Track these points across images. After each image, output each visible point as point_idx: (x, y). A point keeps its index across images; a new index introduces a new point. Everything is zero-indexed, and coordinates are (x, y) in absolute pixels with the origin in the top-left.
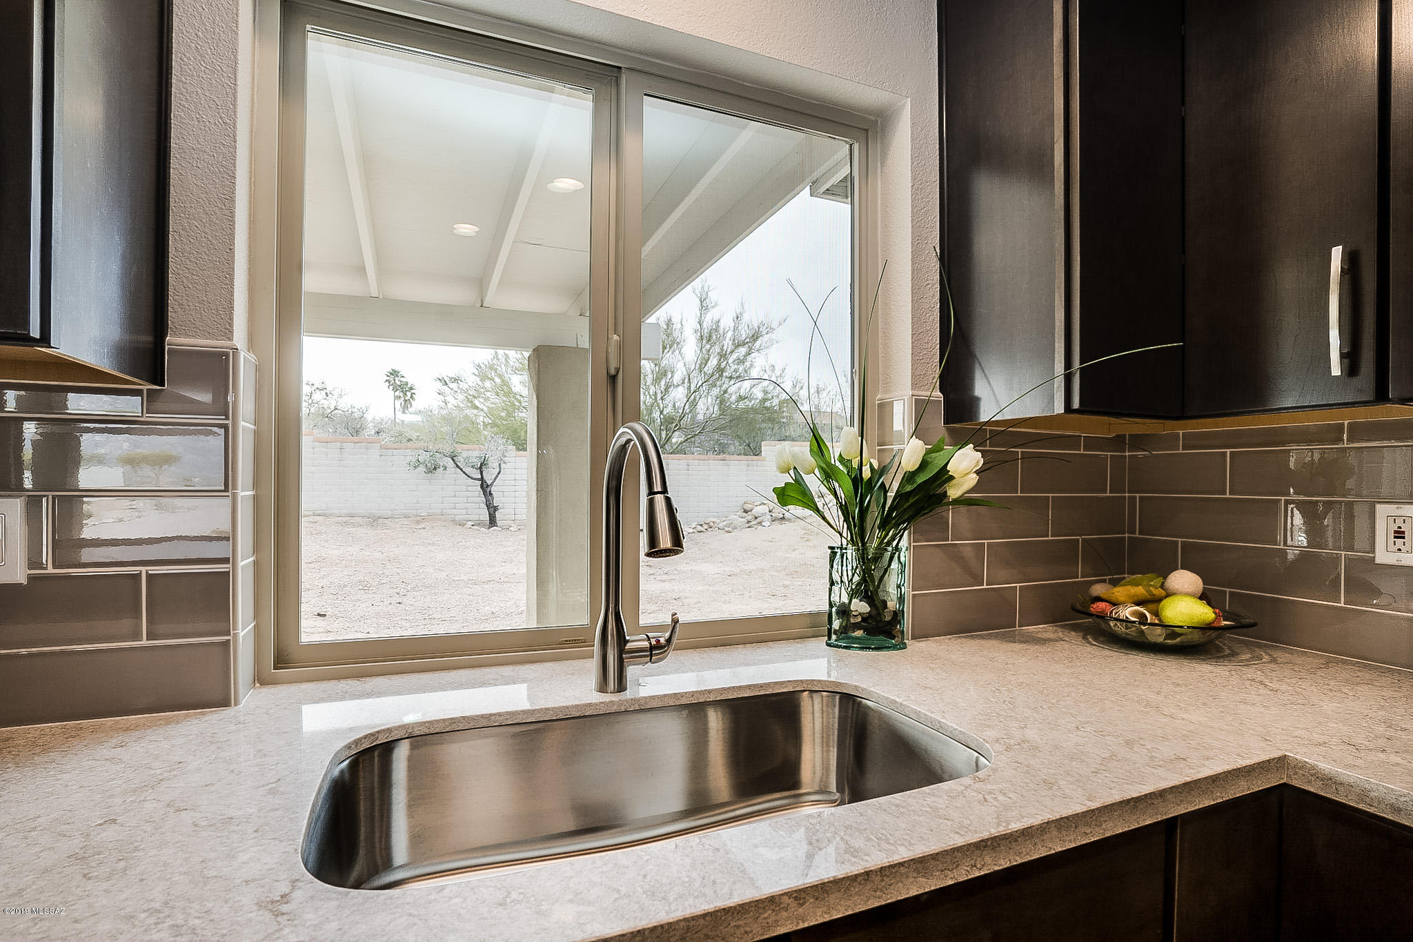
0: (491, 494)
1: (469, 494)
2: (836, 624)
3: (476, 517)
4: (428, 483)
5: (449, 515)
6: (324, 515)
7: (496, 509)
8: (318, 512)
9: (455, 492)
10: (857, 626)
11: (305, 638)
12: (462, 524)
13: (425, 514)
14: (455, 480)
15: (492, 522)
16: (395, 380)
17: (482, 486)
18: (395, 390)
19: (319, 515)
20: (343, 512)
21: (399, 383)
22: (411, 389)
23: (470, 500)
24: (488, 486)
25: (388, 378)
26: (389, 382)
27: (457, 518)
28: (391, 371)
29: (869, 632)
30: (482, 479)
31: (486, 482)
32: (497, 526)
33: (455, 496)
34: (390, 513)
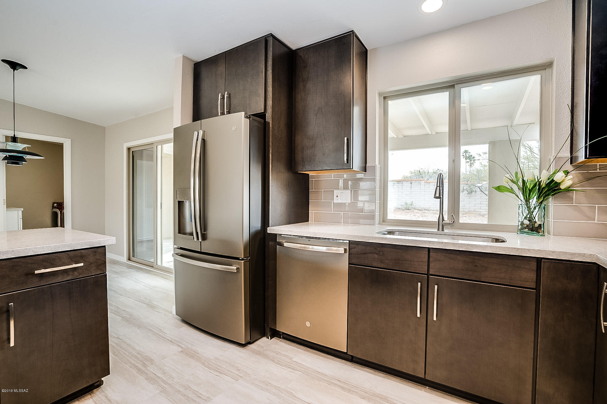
2: (520, 228)
4: (469, 198)
5: (478, 212)
6: (428, 210)
8: (426, 209)
10: (525, 228)
11: (388, 218)
13: (467, 211)
14: (481, 197)
16: (466, 155)
18: (466, 159)
19: (426, 210)
21: (468, 156)
22: (474, 158)
25: (463, 154)
26: (464, 156)
27: (482, 213)
28: (465, 151)
29: (529, 229)
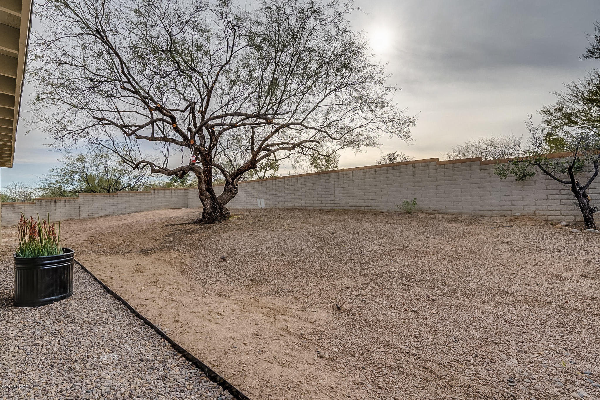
0: (585, 196)
1: (562, 197)
3: (572, 218)
7: (592, 211)
9: (547, 195)
12: (553, 224)
15: (589, 223)
17: (574, 189)
20: (456, 211)
23: (564, 202)
24: (581, 188)
30: (573, 182)
31: (577, 184)
32: (595, 228)
33: (547, 199)
34: (489, 213)
